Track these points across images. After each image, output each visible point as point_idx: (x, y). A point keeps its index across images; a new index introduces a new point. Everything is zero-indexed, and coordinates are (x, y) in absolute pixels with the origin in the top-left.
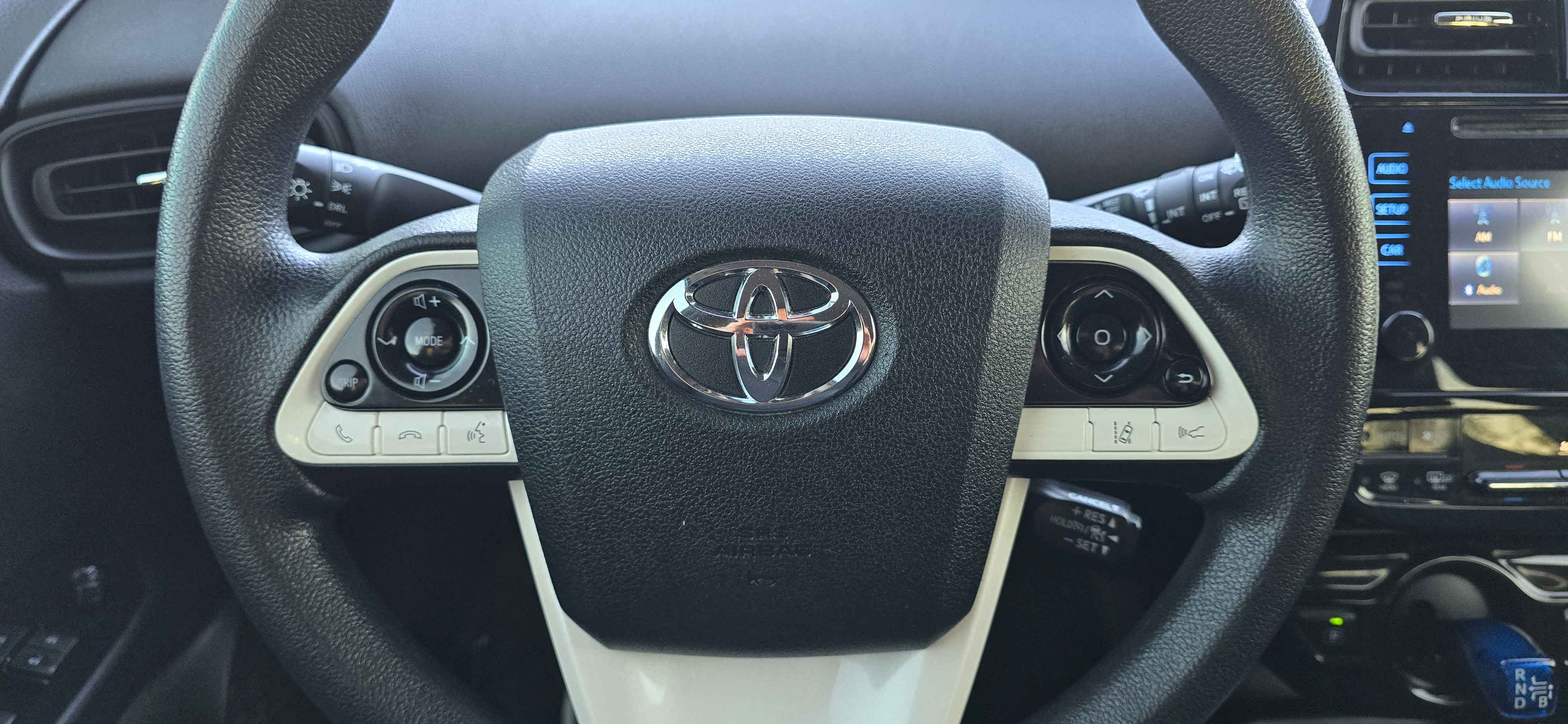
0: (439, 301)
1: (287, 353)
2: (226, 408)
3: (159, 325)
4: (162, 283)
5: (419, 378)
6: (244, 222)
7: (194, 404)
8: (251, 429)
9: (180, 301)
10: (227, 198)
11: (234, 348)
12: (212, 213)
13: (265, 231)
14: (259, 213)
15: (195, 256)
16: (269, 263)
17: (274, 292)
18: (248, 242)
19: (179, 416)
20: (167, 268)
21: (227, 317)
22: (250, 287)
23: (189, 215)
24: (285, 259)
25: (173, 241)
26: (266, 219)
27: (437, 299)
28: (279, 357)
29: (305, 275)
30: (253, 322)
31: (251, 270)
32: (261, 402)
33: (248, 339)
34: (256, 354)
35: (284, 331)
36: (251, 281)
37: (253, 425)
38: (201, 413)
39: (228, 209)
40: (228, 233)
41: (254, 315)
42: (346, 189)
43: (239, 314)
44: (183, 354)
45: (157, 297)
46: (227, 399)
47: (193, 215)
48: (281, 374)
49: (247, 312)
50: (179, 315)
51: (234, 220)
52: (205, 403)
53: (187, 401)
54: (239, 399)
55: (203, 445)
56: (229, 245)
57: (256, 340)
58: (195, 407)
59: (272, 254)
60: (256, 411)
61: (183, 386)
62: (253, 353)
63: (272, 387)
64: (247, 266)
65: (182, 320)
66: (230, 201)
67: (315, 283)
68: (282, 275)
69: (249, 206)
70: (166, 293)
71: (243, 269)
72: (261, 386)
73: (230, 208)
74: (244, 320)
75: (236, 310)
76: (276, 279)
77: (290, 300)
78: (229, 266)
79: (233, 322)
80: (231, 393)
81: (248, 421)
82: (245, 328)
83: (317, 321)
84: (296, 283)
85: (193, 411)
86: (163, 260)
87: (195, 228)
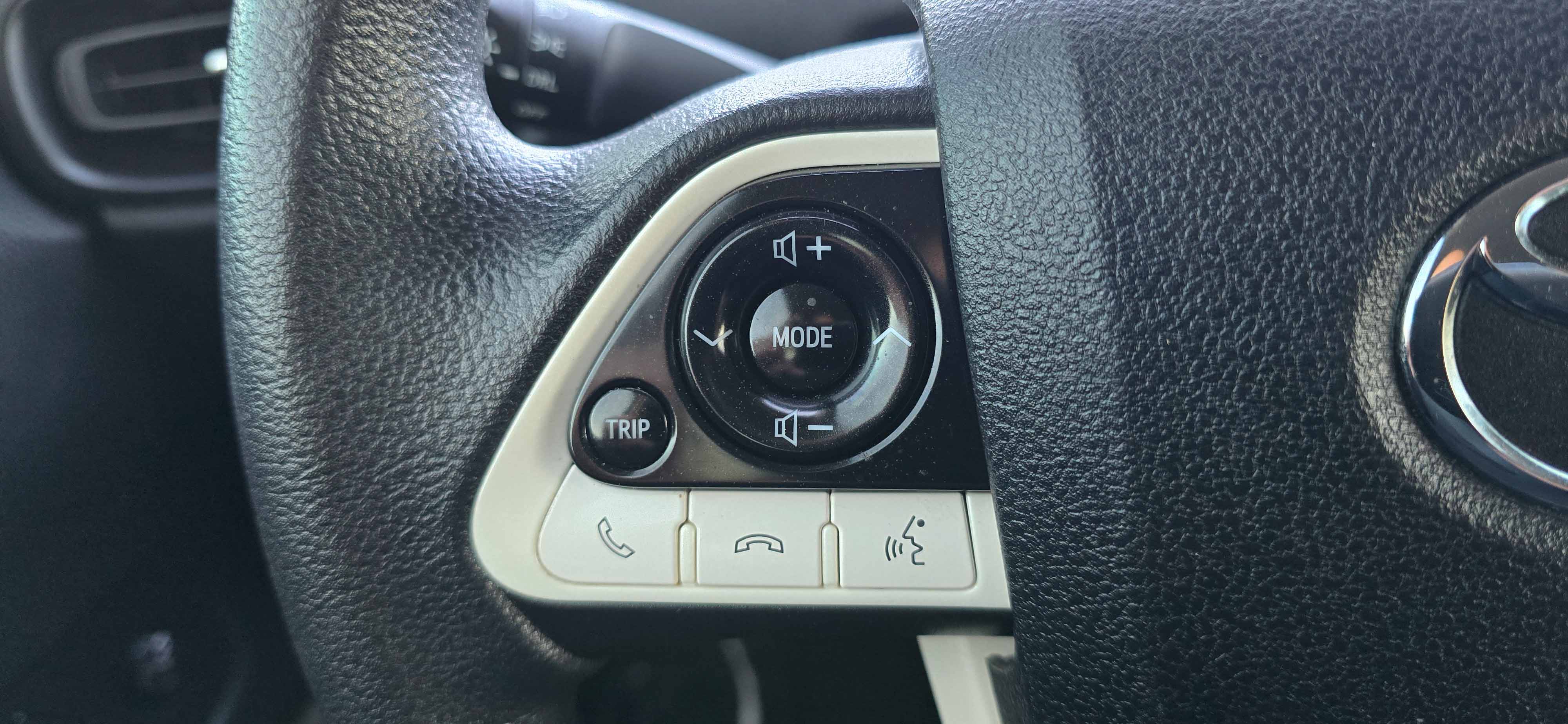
0: (828, 248)
1: (495, 364)
2: (368, 481)
3: (228, 303)
4: (232, 209)
5: (783, 420)
6: (404, 74)
7: (304, 475)
8: (422, 525)
9: (271, 249)
10: (370, 17)
11: (384, 351)
12: (337, 49)
13: (445, 96)
14: (433, 56)
15: (302, 145)
16: (454, 165)
17: (467, 228)
18: (411, 117)
19: (272, 499)
20: (240, 175)
21: (370, 284)
22: (416, 218)
23: (288, 54)
24: (485, 157)
25: (255, 114)
26: (446, 70)
27: (823, 243)
28: (479, 373)
29: (527, 192)
30: (424, 293)
31: (417, 181)
32: (443, 470)
33: (415, 335)
34: (431, 364)
35: (489, 314)
36: (418, 204)
37: (425, 519)
38: (319, 494)
39: (371, 43)
40: (371, 97)
41: (425, 279)
42: (556, 46)
43: (396, 277)
44: (279, 366)
45: (223, 241)
46: (371, 463)
47: (296, 53)
48: (484, 409)
49: (411, 272)
50: (270, 280)
51: (384, 69)
52: (327, 472)
53: (290, 466)
54: (397, 463)
55: (323, 562)
56: (371, 123)
57: (430, 335)
58: (306, 482)
59: (460, 147)
60: (431, 489)
61: (279, 435)
62: (424, 364)
63: (465, 437)
64: (409, 172)
65: (274, 291)
66: (374, 22)
67: (550, 210)
68: (481, 192)
69: (415, 37)
70: (241, 232)
71: (403, 177)
72: (442, 434)
73: (376, 40)
74: (406, 290)
75: (387, 268)
76: (469, 199)
77: (500, 245)
78: (372, 172)
79: (382, 295)
80: (380, 450)
81: (417, 510)
82: (406, 308)
83: (561, 292)
84: (511, 210)
85: (299, 489)
86: (233, 158)
87: (302, 84)
